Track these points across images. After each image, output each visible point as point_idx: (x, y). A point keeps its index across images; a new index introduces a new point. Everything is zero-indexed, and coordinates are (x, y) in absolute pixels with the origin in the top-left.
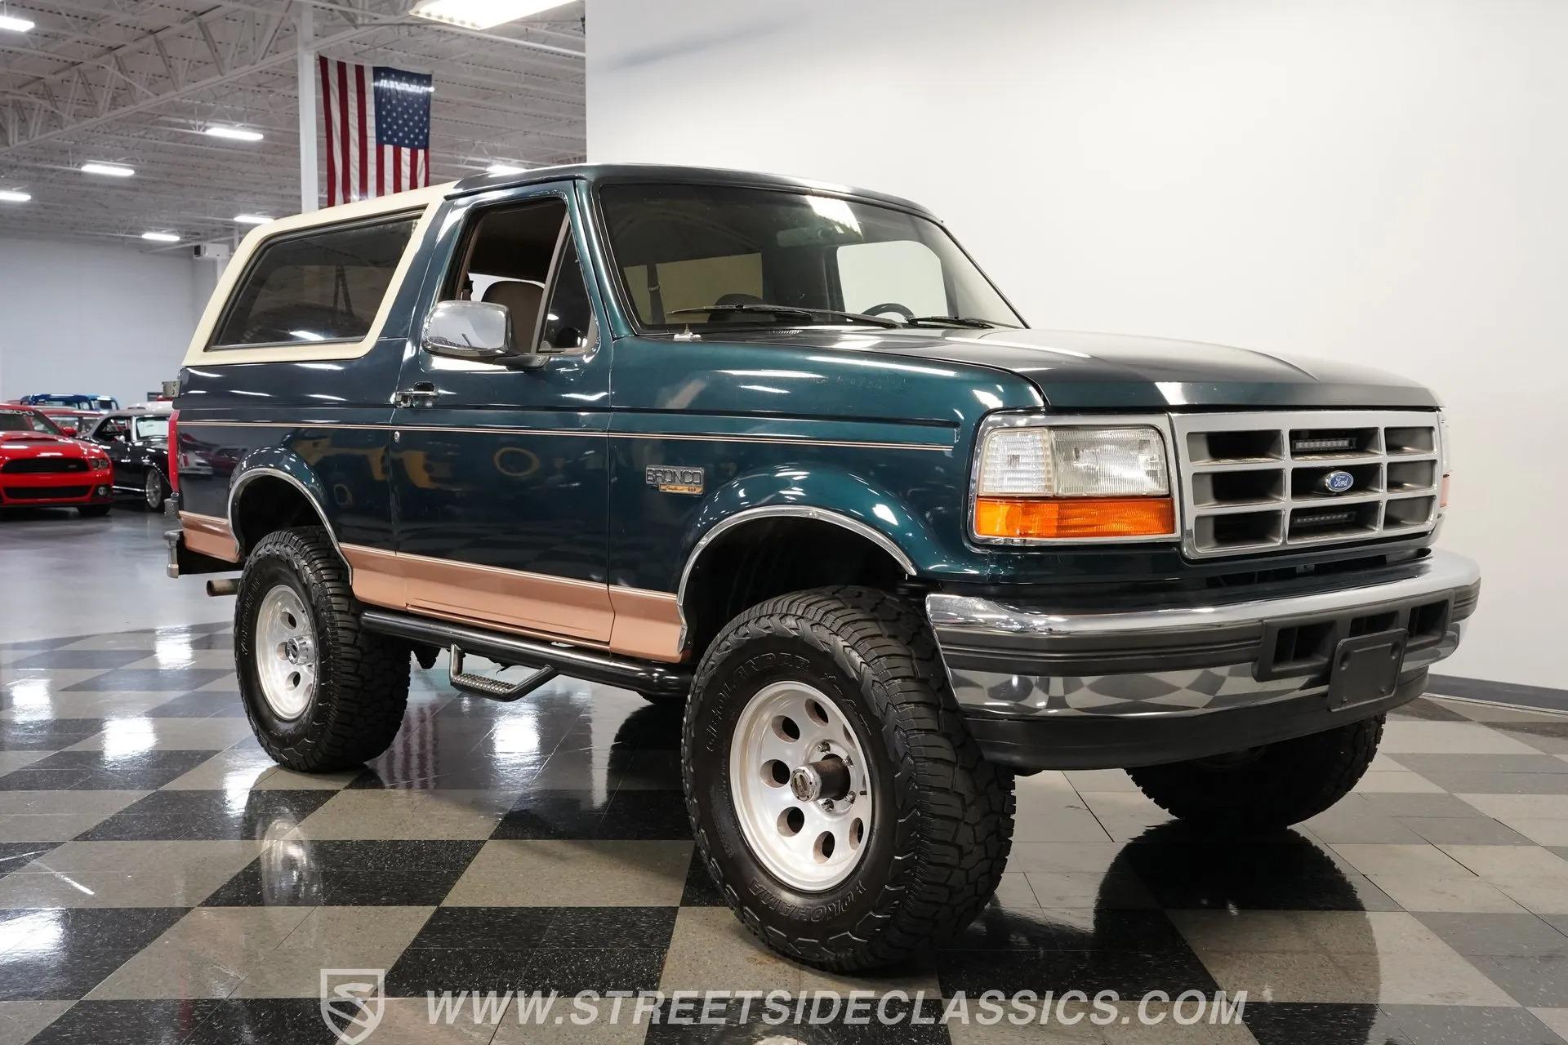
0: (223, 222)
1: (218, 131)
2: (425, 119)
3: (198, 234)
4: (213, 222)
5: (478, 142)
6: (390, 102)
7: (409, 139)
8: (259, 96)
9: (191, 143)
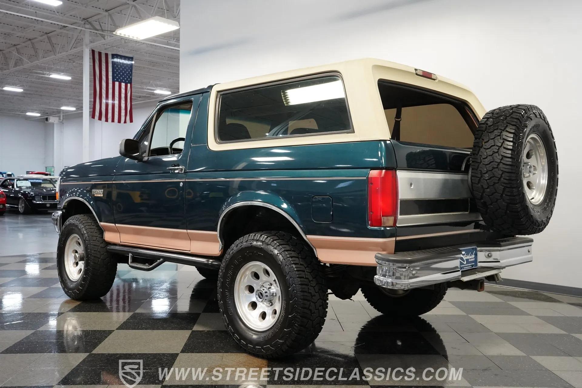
0: (57, 109)
1: (54, 76)
2: (130, 73)
3: (47, 113)
4: (53, 109)
5: (151, 82)
6: (118, 67)
7: (125, 80)
8: (70, 64)
9: (45, 80)
